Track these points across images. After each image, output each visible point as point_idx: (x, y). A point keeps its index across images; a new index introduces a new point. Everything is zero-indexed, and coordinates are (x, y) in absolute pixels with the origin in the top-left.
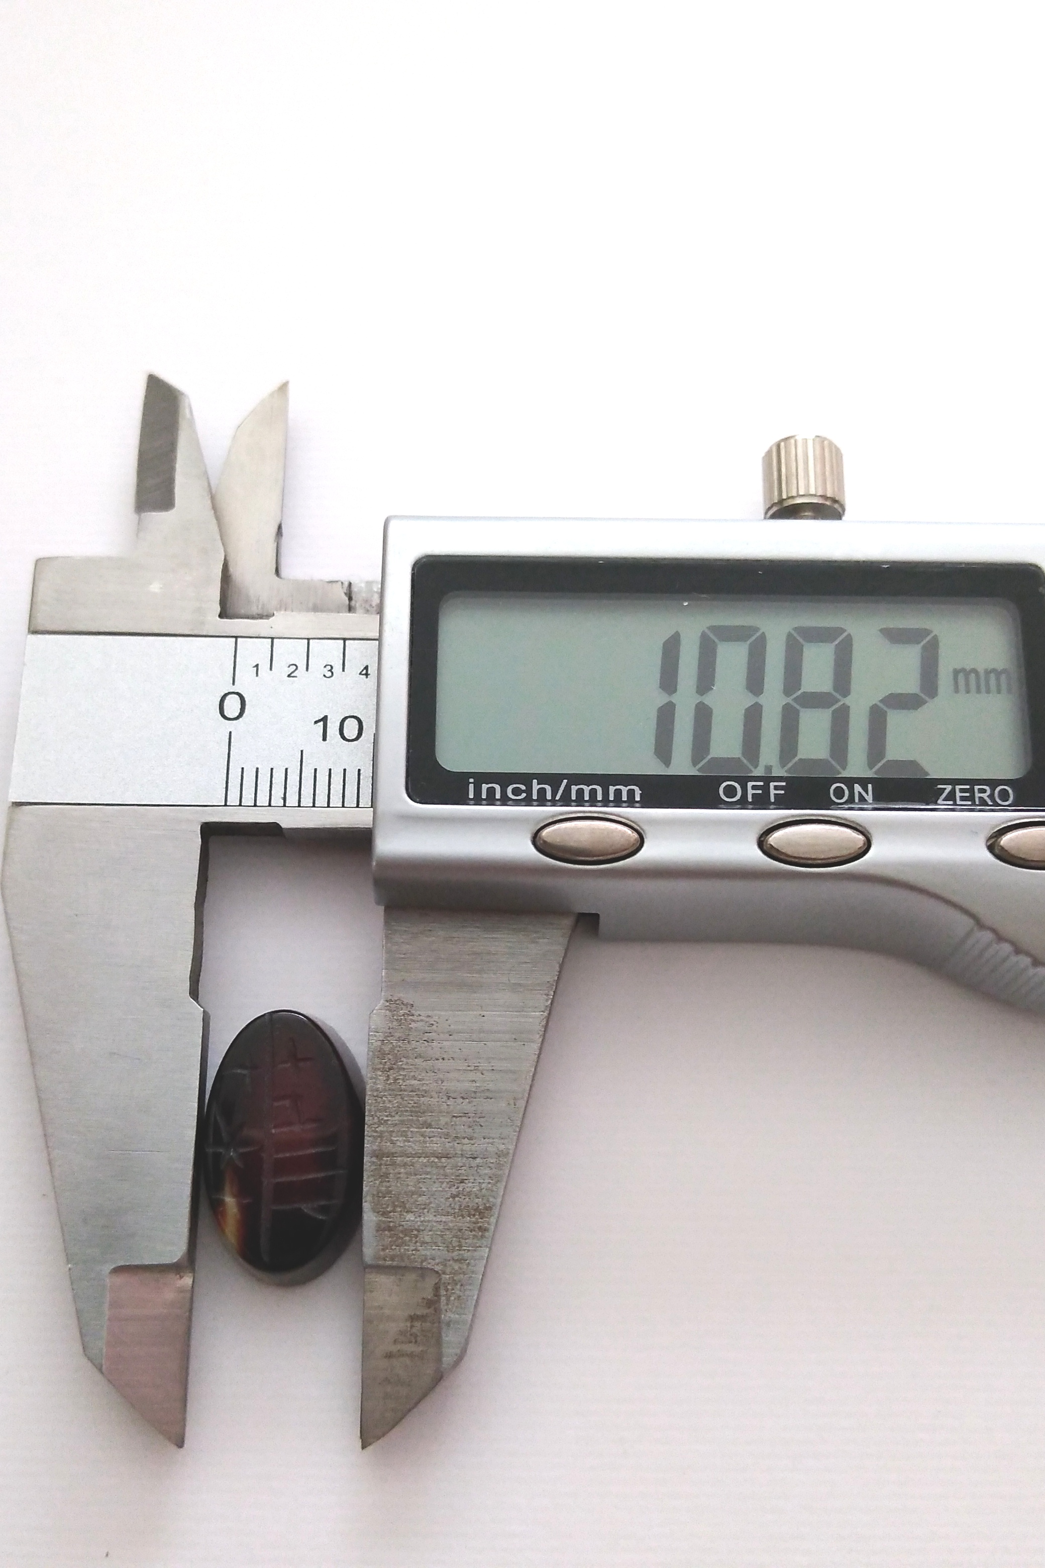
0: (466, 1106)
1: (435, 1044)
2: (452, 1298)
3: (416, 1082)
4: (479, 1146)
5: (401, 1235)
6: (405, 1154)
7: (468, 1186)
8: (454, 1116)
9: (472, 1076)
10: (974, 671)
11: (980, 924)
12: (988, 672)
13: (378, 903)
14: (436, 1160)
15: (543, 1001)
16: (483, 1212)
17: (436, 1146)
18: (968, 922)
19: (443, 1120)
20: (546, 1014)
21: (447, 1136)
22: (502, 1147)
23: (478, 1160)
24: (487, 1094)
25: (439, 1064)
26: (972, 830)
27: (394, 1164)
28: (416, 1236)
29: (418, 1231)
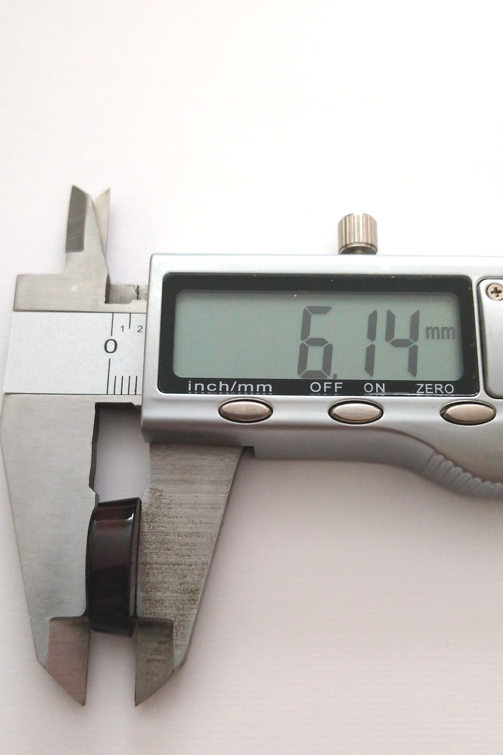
0: (187, 540)
1: (173, 510)
2: (179, 633)
3: (163, 529)
4: (193, 560)
5: (154, 602)
6: (157, 563)
7: (188, 579)
8: (182, 545)
9: (190, 525)
10: (436, 328)
11: (437, 452)
12: (443, 329)
13: (146, 441)
14: (172, 566)
15: (226, 489)
16: (194, 591)
17: (173, 559)
18: (431, 451)
19: (176, 547)
20: (227, 495)
21: (178, 555)
22: (205, 560)
23: (193, 567)
24: (197, 534)
25: (175, 520)
26: (433, 405)
27: (152, 568)
28: (162, 604)
29: (163, 600)
